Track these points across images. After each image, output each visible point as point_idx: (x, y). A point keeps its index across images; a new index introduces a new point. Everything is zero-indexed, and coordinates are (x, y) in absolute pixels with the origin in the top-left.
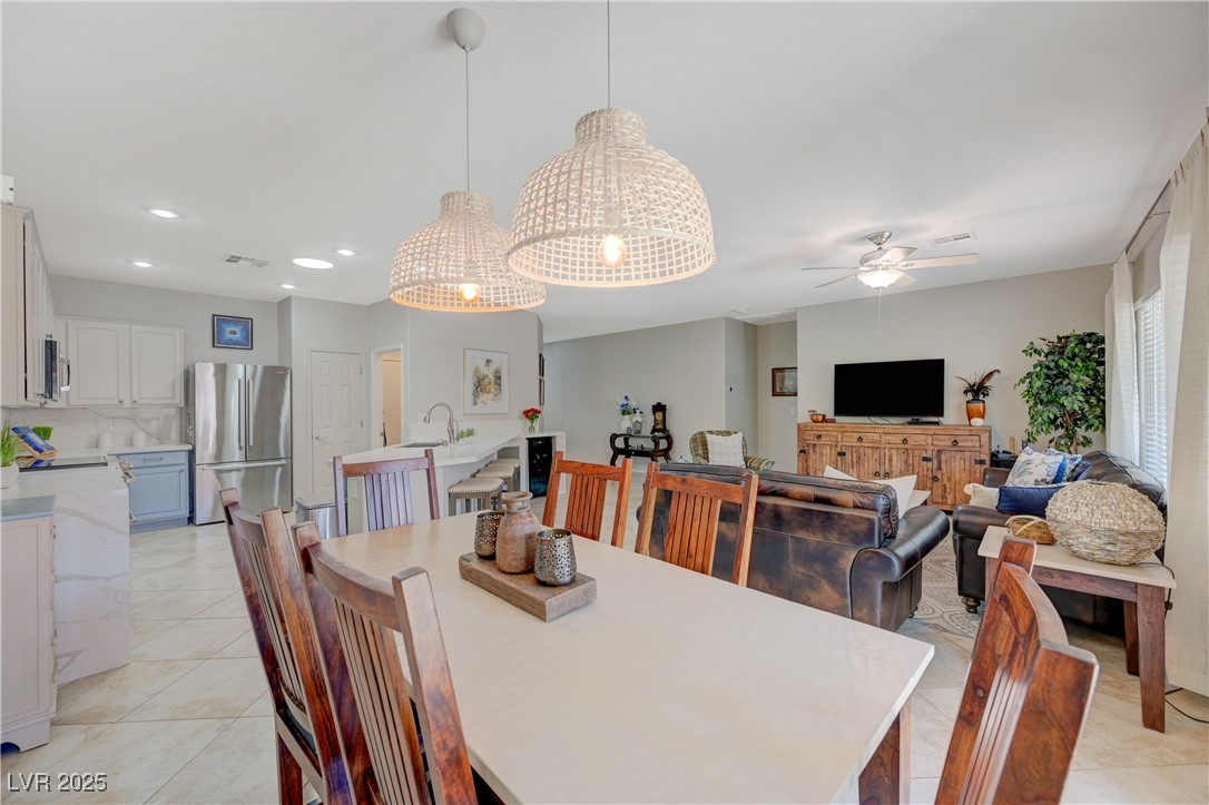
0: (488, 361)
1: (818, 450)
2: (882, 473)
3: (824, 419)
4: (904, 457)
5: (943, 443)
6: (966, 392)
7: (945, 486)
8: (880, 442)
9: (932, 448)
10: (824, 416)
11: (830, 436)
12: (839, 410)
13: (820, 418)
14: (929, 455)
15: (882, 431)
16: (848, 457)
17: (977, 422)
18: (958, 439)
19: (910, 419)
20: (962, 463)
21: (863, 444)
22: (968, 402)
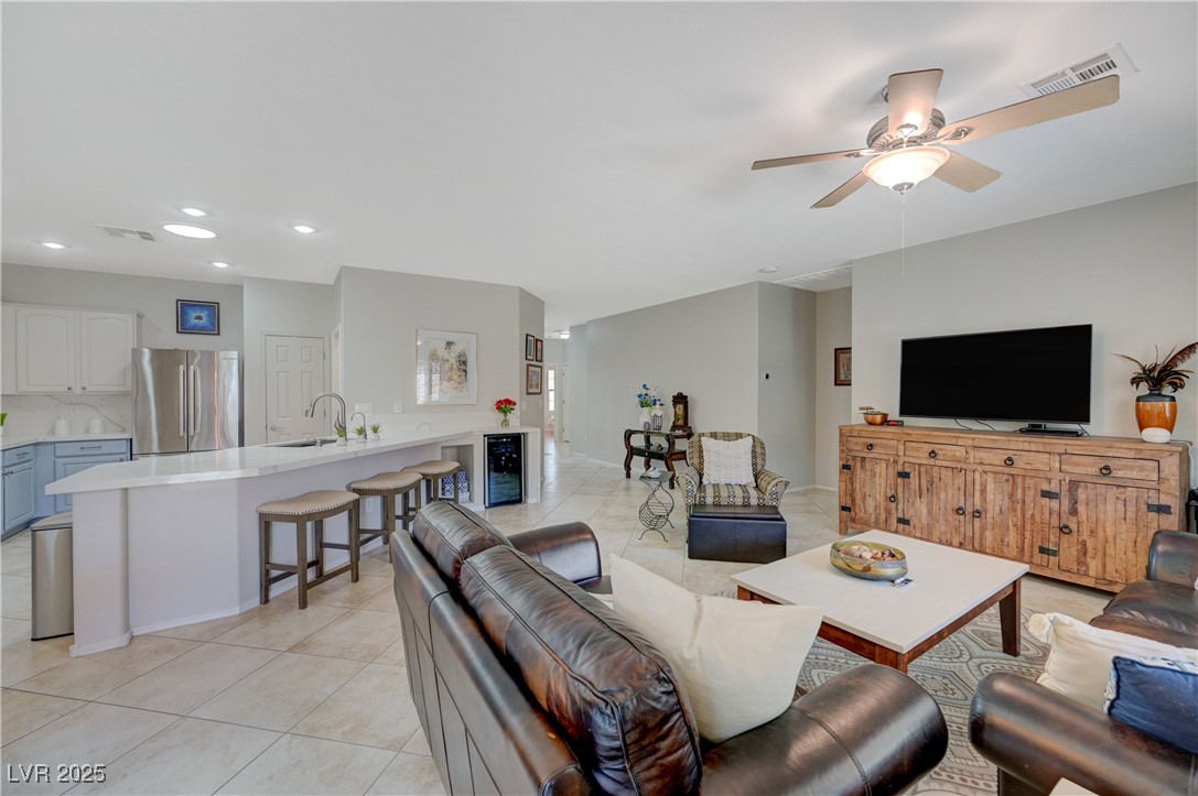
0: (449, 344)
1: (868, 466)
2: (969, 510)
3: (885, 421)
4: (1008, 488)
5: (1082, 470)
6: (1136, 381)
7: (1084, 544)
8: (966, 460)
9: (1060, 476)
10: (885, 416)
11: (886, 447)
12: (908, 407)
13: (878, 419)
14: (1054, 487)
15: (970, 443)
16: (914, 480)
17: (1156, 435)
18: (1112, 464)
19: (1025, 425)
20: (1120, 506)
21: (938, 463)
22: (1139, 399)
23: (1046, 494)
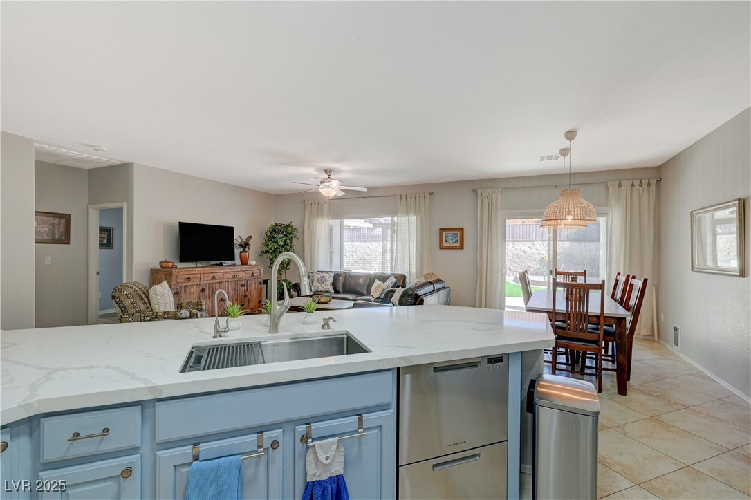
1: (188, 290)
5: (248, 275)
7: (249, 299)
11: (196, 278)
17: (253, 263)
18: (253, 272)
20: (255, 284)
21: (216, 281)
22: (241, 252)
23: (243, 286)
